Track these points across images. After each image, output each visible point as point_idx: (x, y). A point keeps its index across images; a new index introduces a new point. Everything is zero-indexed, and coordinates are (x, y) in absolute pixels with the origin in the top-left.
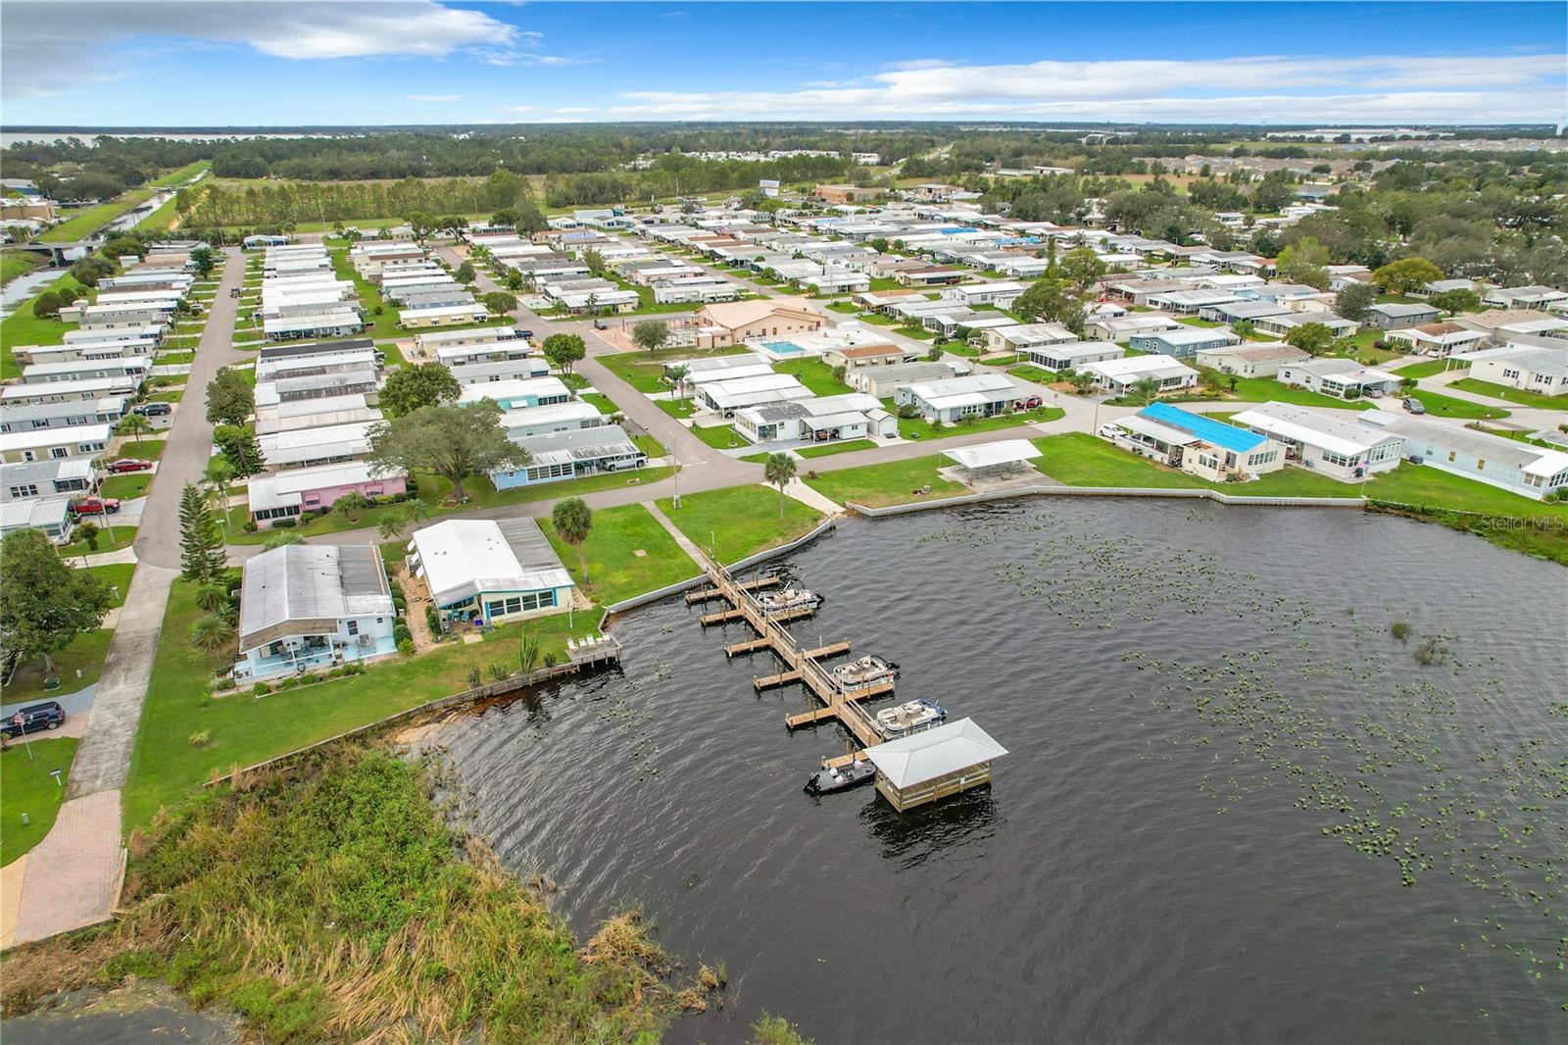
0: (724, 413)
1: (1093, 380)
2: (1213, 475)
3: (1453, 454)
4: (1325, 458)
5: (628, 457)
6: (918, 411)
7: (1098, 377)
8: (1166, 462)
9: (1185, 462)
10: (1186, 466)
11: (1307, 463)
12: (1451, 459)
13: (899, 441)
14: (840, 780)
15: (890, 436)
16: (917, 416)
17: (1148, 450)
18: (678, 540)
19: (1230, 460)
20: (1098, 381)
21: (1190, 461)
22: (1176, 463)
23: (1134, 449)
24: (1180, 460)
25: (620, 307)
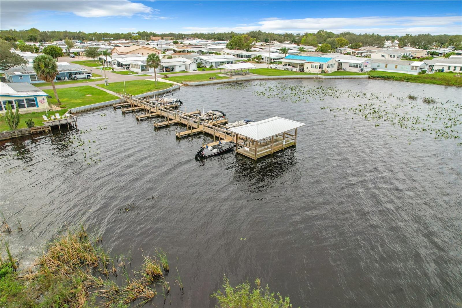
0: (125, 67)
1: (261, 58)
2: (317, 71)
3: (386, 65)
4: (350, 66)
5: (83, 73)
6: (203, 65)
7: (263, 57)
8: (298, 71)
9: (305, 69)
10: (306, 70)
11: (344, 69)
12: (386, 67)
13: (198, 71)
14: (215, 151)
15: (194, 70)
16: (203, 67)
17: (290, 68)
18: (107, 92)
19: (321, 66)
20: (263, 59)
21: (307, 68)
22: (302, 70)
23: (285, 69)
24: (303, 68)
25: (80, 53)
